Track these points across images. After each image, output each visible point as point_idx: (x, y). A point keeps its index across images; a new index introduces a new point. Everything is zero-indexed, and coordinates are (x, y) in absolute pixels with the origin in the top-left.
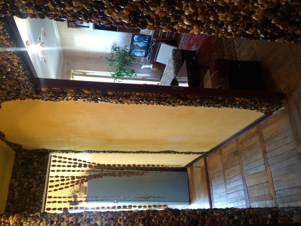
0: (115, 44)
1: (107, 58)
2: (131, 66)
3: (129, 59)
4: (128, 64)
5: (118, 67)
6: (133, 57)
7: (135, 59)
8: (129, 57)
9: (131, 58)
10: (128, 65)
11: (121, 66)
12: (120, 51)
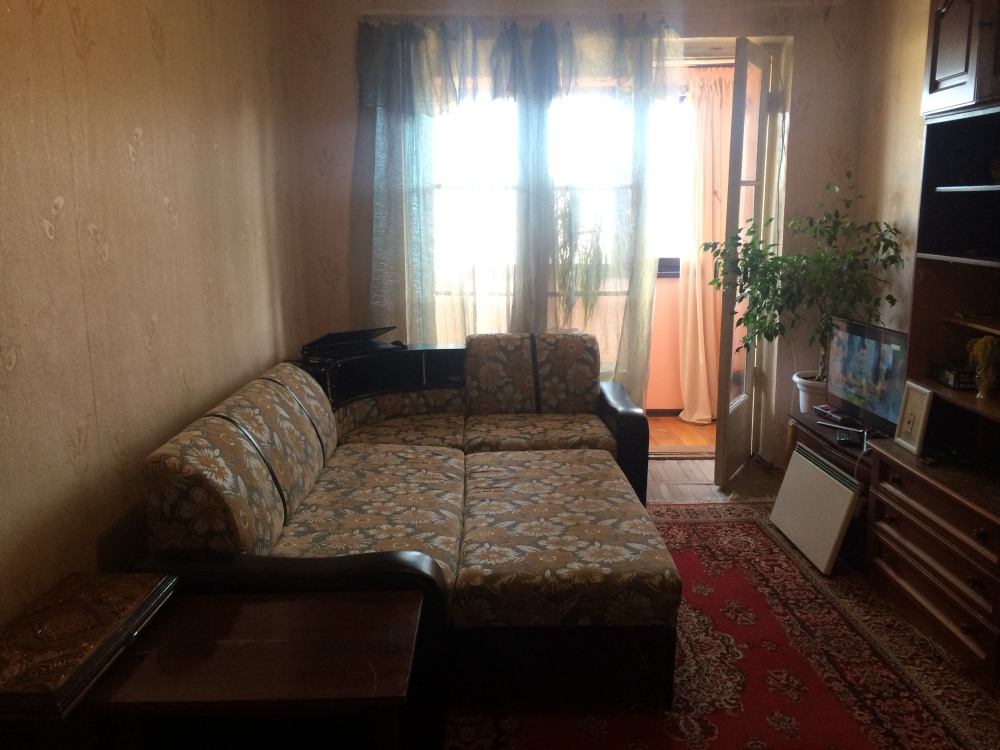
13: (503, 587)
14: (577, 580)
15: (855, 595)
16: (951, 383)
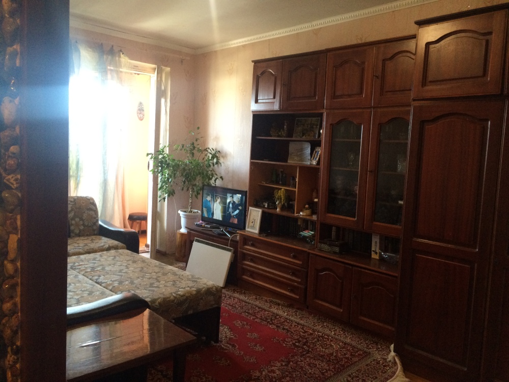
0: (225, 156)
1: (196, 140)
2: (183, 190)
3: (197, 184)
4: (187, 183)
5: (180, 161)
6: (201, 192)
7: (196, 197)
8: (201, 185)
9: (199, 188)
10: (184, 182)
11: (181, 168)
12: (212, 166)
13: (160, 303)
14: (187, 295)
15: (237, 292)
16: (266, 206)
